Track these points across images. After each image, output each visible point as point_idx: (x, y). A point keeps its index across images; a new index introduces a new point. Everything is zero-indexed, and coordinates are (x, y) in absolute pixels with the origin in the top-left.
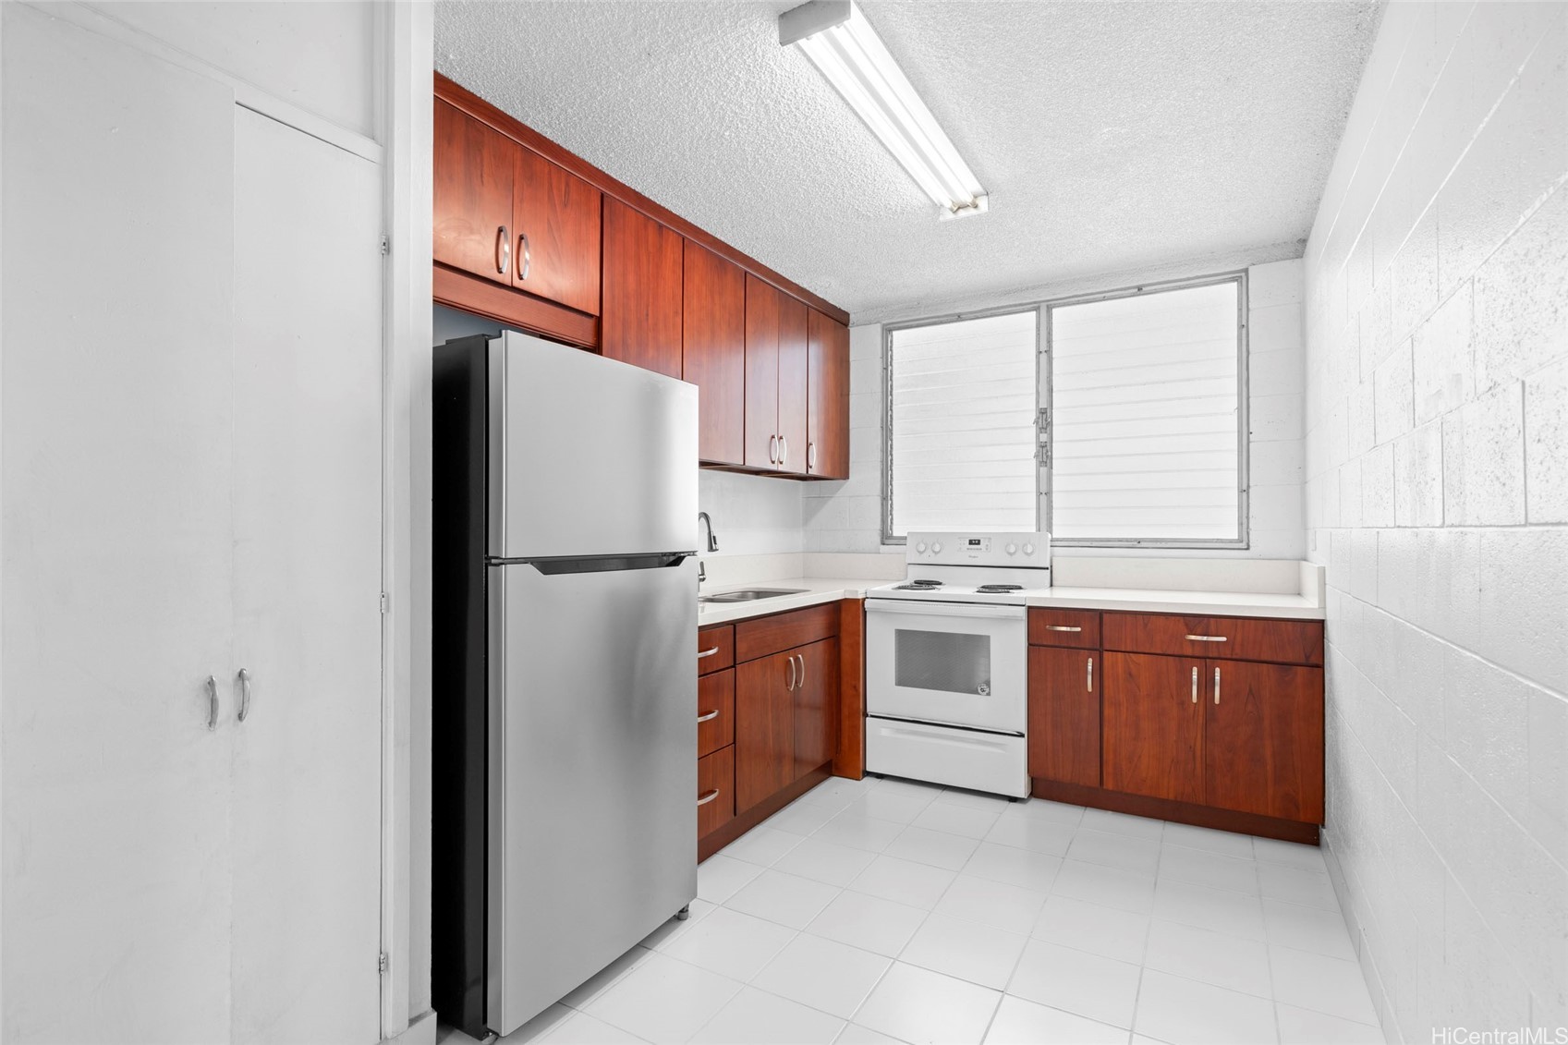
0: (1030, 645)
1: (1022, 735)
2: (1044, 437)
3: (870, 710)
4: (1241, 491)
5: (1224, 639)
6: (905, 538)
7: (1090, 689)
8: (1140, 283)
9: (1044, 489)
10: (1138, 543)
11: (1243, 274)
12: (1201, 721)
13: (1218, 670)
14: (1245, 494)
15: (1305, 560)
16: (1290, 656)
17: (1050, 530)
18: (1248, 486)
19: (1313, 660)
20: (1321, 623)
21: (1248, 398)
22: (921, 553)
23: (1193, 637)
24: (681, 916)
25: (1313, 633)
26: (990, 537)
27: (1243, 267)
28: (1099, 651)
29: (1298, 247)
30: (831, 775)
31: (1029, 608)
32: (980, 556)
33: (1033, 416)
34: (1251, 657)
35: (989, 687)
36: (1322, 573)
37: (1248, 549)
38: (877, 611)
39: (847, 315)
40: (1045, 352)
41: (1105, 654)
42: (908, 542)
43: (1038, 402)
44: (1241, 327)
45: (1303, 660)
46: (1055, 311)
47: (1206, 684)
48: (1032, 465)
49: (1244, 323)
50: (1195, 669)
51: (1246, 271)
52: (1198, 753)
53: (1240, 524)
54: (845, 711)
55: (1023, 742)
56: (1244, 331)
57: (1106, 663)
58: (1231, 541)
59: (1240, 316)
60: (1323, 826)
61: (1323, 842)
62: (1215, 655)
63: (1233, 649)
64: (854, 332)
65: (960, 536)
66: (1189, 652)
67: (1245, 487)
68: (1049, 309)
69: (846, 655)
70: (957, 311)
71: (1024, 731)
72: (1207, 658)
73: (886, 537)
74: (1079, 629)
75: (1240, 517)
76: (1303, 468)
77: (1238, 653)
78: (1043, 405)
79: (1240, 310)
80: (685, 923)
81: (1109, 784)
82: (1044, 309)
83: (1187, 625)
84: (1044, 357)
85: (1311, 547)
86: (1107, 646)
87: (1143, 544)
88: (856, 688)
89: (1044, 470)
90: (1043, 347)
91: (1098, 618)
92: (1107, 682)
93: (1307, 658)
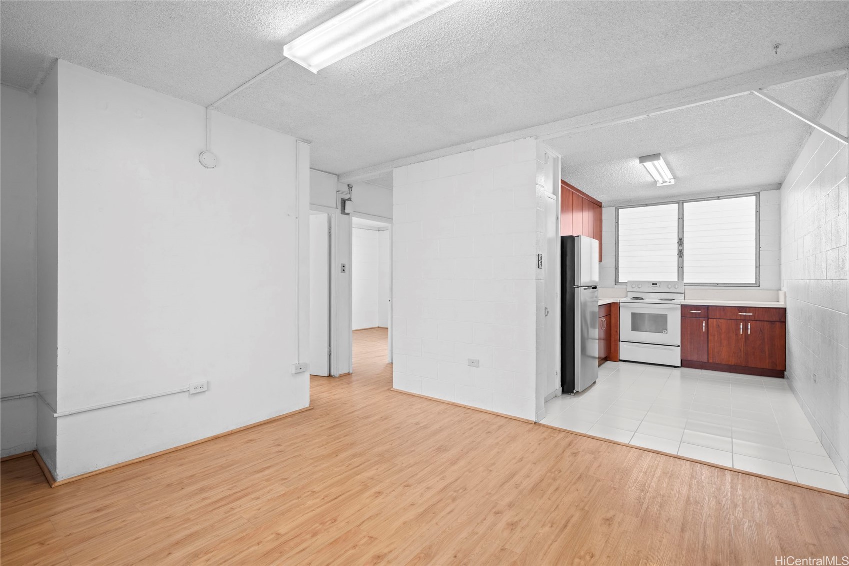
0: (681, 317)
1: (679, 346)
2: (681, 248)
3: (621, 339)
4: (757, 267)
5: (752, 314)
6: (627, 283)
7: (704, 331)
8: (719, 195)
9: (681, 266)
10: (717, 285)
11: (758, 194)
12: (744, 340)
13: (749, 324)
14: (758, 268)
15: (780, 290)
16: (774, 319)
17: (683, 280)
18: (760, 266)
19: (783, 320)
20: (785, 309)
21: (760, 236)
22: (633, 288)
23: (741, 314)
24: (595, 383)
25: (782, 313)
26: (661, 282)
27: (758, 191)
28: (707, 318)
29: (779, 186)
30: (607, 361)
31: (682, 305)
32: (657, 289)
33: (677, 241)
34: (761, 320)
35: (667, 330)
36: (785, 294)
37: (759, 286)
38: (624, 307)
39: (602, 203)
40: (681, 218)
41: (710, 319)
42: (628, 284)
43: (679, 236)
44: (757, 212)
45: (779, 320)
46: (685, 204)
47: (746, 328)
48: (677, 257)
49: (758, 210)
50: (742, 324)
51: (759, 193)
52: (742, 350)
53: (756, 278)
54: (613, 339)
55: (680, 348)
56: (758, 213)
57: (710, 323)
58: (753, 284)
59: (757, 208)
60: (785, 371)
61: (785, 376)
62: (749, 319)
63: (755, 317)
64: (604, 209)
65: (649, 282)
66: (739, 318)
67: (758, 266)
68: (683, 203)
69: (613, 321)
70: (647, 203)
71: (680, 345)
72: (746, 320)
73: (617, 282)
74: (700, 312)
75: (756, 276)
76: (780, 259)
77: (757, 318)
78: (681, 237)
79: (757, 206)
80: (596, 384)
81: (711, 361)
82: (681, 203)
83: (739, 310)
84: (681, 220)
85: (782, 285)
86: (710, 317)
87: (719, 285)
88: (617, 332)
89: (681, 259)
90: (681, 217)
91: (708, 308)
92: (710, 329)
93: (780, 319)
